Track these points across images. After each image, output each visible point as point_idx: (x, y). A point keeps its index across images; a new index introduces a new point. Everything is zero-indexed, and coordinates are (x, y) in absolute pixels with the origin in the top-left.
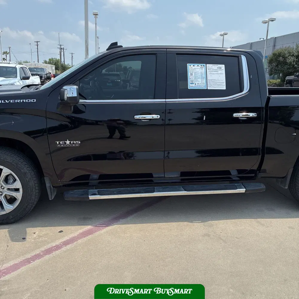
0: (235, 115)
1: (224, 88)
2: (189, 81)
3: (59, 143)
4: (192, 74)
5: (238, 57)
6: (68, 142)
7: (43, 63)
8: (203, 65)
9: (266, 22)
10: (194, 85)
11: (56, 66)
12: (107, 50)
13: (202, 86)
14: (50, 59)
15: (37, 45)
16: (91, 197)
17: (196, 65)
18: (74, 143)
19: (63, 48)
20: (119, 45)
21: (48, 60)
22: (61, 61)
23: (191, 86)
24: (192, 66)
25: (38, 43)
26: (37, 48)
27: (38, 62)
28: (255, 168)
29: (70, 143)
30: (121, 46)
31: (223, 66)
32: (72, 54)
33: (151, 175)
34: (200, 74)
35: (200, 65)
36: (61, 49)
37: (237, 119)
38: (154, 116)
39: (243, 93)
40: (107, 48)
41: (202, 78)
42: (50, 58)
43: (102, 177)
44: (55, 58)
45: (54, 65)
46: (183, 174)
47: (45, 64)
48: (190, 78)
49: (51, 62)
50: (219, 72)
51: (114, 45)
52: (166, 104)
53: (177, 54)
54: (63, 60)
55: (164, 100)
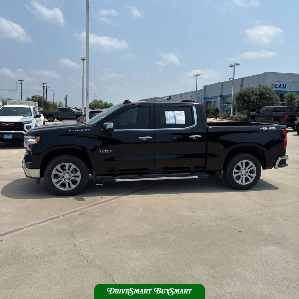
0: (190, 137)
1: (185, 123)
2: (166, 120)
3: (101, 151)
4: (168, 116)
5: (191, 107)
6: (106, 151)
7: (26, 100)
8: (173, 111)
9: (232, 65)
10: (169, 122)
11: (39, 103)
12: (123, 104)
13: (173, 122)
14: (33, 97)
15: (21, 84)
16: (117, 180)
17: (170, 111)
18: (108, 151)
19: (46, 86)
20: (129, 101)
21: (31, 98)
22: (44, 98)
23: (167, 122)
24: (168, 112)
25: (22, 81)
26: (21, 86)
27: (22, 100)
28: (203, 165)
29: (107, 151)
30: (130, 102)
31: (183, 112)
32: (54, 91)
33: (147, 169)
34: (172, 116)
35: (172, 111)
36: (44, 87)
37: (192, 138)
38: (149, 137)
39: (194, 125)
40: (123, 102)
41: (173, 118)
42: (34, 95)
43: (120, 170)
44: (38, 96)
45: (37, 102)
46: (164, 169)
47: (28, 101)
48: (167, 118)
49: (34, 99)
50: (182, 115)
51: (127, 102)
52: (155, 131)
53: (160, 106)
54: (45, 97)
55: (154, 129)
